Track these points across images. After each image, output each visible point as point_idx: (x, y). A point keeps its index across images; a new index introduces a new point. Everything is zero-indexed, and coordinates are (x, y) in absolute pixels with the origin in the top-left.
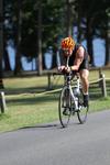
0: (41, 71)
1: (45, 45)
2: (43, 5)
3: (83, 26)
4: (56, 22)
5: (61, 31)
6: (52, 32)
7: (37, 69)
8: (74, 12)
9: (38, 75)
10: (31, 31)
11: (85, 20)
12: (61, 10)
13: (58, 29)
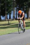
0: (6, 20)
1: (7, 13)
2: (7, 1)
3: (18, 7)
4: (10, 6)
5: (12, 9)
6: (9, 9)
7: (5, 19)
8: (15, 4)
9: (5, 21)
10: (3, 9)
11: (18, 6)
12: (12, 3)
13: (11, 8)
